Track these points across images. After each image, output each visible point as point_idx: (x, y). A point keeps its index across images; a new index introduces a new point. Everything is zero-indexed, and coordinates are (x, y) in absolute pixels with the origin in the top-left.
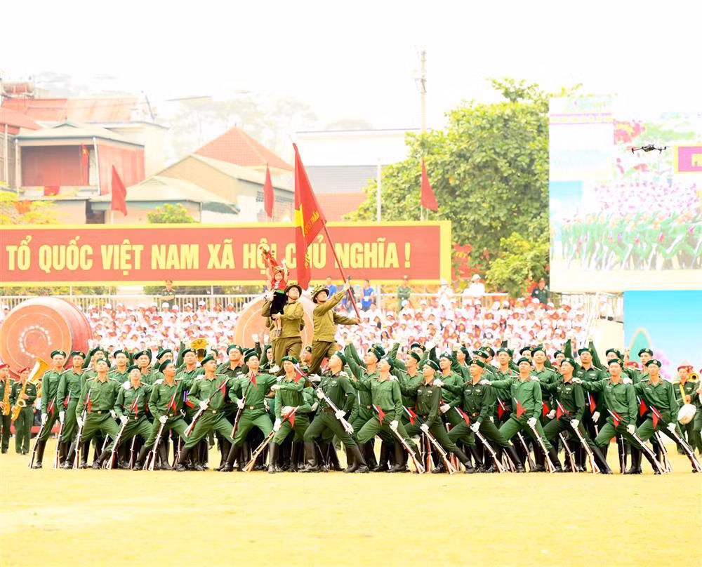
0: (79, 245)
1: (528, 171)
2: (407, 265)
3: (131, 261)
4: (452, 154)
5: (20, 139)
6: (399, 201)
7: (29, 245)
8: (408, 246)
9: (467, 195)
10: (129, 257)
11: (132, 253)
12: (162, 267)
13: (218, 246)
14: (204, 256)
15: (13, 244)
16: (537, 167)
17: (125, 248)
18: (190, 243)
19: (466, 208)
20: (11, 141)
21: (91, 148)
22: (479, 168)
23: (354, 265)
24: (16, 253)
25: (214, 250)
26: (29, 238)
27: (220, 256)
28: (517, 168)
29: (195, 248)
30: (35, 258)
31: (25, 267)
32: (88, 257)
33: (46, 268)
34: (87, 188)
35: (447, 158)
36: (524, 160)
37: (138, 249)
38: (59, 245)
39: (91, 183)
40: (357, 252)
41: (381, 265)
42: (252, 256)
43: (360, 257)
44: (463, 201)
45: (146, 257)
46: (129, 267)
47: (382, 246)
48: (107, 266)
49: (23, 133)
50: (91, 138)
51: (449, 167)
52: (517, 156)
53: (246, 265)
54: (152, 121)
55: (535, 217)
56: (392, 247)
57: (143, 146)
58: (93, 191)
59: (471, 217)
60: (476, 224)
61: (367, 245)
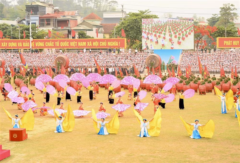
0: (67, 42)
1: (139, 28)
2: (119, 45)
3: (75, 45)
4: (127, 25)
5: (57, 19)
6: (119, 32)
7: (59, 42)
8: (119, 42)
9: (129, 32)
10: (75, 44)
11: (75, 43)
12: (80, 45)
13: (89, 42)
14: (87, 44)
15: (56, 42)
16: (141, 28)
17: (74, 43)
18: (84, 42)
19: (129, 34)
20: (56, 20)
21: (68, 21)
22: (131, 27)
23: (111, 45)
24: (57, 43)
25: (88, 43)
26: (59, 41)
27: (89, 44)
28: (137, 27)
29: (85, 43)
30: (60, 44)
31: (58, 46)
32: (68, 44)
33: (62, 46)
34: (68, 27)
35: (126, 26)
36: (138, 26)
37: (76, 43)
38: (64, 42)
39: (69, 26)
40: (111, 43)
41: (115, 45)
42: (95, 44)
43: (112, 44)
44: (129, 33)
45: (77, 44)
46: (75, 46)
47: (115, 42)
48: (71, 45)
49: (57, 18)
50: (68, 19)
51: (126, 27)
52: (137, 26)
53: (93, 45)
54: (79, 15)
55: (140, 36)
56: (117, 42)
57: (77, 20)
58: (69, 28)
59: (130, 35)
60: (131, 37)
61: (113, 42)
